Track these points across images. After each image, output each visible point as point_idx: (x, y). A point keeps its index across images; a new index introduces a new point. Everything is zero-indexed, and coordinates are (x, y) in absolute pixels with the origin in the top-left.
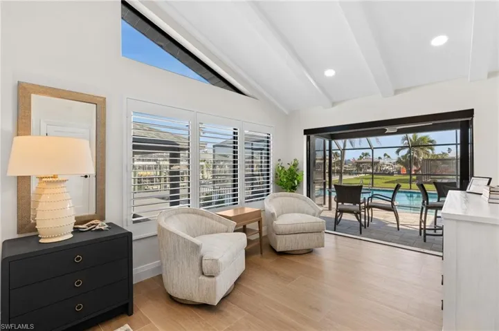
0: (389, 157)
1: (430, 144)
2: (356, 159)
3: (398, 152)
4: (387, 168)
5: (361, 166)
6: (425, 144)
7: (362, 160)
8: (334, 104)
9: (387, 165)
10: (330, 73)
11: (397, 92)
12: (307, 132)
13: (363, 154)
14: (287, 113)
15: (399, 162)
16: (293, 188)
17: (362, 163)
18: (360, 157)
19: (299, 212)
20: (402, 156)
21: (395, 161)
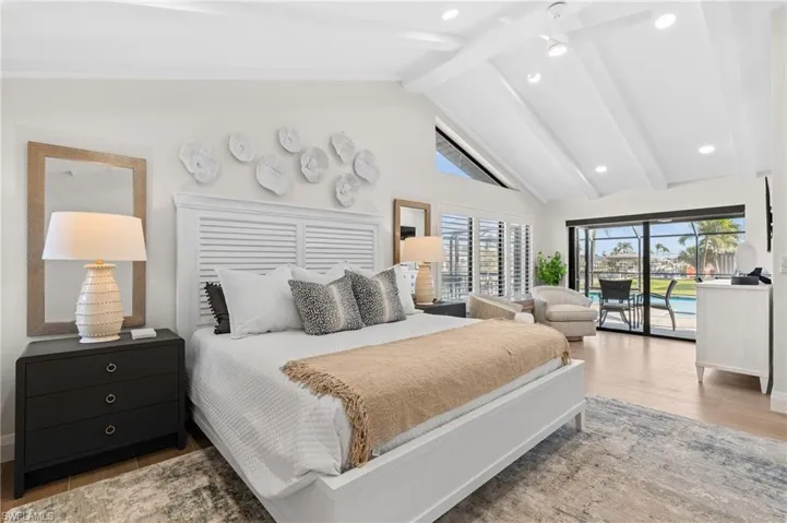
0: (665, 249)
1: (733, 230)
2: (608, 254)
3: (682, 241)
4: (663, 267)
5: (618, 264)
6: (725, 231)
7: (619, 255)
8: (601, 195)
9: (663, 264)
10: (601, 169)
11: (670, 185)
12: (568, 223)
13: (620, 244)
14: (545, 202)
15: (682, 257)
16: (556, 282)
17: (618, 259)
18: (615, 249)
19: (571, 304)
20: (689, 250)
21: (676, 256)
